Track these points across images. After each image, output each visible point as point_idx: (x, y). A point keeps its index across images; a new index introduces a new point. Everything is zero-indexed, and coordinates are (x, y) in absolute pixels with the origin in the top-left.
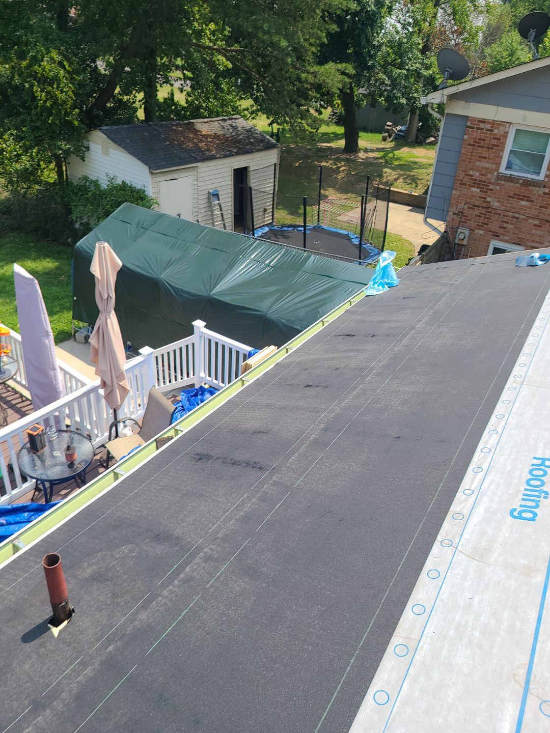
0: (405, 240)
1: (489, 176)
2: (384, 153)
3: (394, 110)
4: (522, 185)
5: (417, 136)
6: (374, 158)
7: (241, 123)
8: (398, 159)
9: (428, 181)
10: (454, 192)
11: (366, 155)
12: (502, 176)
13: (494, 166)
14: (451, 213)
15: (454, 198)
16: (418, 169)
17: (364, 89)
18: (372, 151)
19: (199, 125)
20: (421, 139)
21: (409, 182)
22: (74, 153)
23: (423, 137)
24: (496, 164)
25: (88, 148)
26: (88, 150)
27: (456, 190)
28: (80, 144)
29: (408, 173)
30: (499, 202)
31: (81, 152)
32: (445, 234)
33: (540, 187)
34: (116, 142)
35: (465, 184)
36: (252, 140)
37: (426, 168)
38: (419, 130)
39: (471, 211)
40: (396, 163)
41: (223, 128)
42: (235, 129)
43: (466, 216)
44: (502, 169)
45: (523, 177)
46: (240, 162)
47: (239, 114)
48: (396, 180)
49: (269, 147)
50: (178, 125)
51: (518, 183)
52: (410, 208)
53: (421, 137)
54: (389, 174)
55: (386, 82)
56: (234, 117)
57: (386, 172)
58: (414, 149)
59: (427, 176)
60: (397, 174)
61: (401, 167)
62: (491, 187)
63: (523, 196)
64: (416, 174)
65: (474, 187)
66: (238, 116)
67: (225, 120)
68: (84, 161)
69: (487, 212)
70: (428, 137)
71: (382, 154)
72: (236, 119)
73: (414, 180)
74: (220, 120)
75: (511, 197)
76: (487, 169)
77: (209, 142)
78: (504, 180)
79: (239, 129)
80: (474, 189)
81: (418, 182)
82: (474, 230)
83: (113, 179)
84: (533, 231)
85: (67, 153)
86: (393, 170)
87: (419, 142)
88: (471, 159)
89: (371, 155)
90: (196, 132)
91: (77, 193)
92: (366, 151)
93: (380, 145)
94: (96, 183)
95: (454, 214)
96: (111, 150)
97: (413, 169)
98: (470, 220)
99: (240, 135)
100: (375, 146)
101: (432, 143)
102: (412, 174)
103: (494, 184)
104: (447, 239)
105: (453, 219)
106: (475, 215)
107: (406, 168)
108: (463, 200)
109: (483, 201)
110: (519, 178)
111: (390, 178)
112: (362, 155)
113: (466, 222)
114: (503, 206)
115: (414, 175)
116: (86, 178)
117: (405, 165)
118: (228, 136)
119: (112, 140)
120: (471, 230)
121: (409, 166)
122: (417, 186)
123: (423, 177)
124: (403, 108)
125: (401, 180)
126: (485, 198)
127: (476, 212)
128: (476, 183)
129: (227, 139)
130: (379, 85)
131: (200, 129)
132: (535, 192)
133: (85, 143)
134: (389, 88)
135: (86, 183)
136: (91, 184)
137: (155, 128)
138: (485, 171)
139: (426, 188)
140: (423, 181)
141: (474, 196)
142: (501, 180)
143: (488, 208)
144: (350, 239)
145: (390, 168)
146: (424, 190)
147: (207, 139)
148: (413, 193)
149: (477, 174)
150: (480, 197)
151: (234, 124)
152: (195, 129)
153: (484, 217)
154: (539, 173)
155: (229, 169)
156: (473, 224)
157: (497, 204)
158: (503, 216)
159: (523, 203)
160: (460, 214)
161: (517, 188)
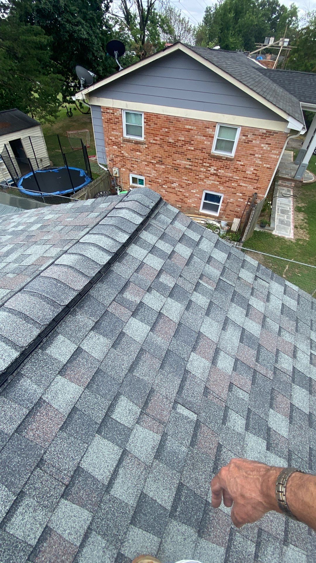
1: (119, 139)
4: (134, 143)
10: (106, 149)
12: (125, 139)
13: (120, 133)
14: (108, 160)
15: (107, 152)
24: (120, 132)
27: (107, 147)
30: (127, 153)
32: (108, 171)
33: (143, 144)
35: (109, 144)
39: (116, 159)
43: (115, 162)
44: (125, 135)
45: (135, 139)
51: (132, 143)
62: (122, 145)
63: (137, 150)
69: (124, 159)
75: (132, 150)
76: (117, 135)
78: (127, 141)
80: (114, 147)
82: (120, 169)
84: (146, 168)
88: (108, 130)
98: (117, 163)
103: (123, 143)
104: (110, 174)
105: (110, 163)
106: (120, 161)
108: (111, 153)
109: (120, 153)
110: (133, 140)
113: (116, 165)
114: (130, 155)
127: (119, 159)
128: (115, 144)
132: (142, 147)
138: (117, 137)
141: (115, 150)
142: (125, 141)
143: (123, 157)
149: (114, 138)
150: (118, 151)
153: (123, 162)
154: (141, 137)
156: (119, 165)
157: (127, 154)
158: (131, 160)
159: (138, 153)
160: (112, 160)
161: (133, 145)
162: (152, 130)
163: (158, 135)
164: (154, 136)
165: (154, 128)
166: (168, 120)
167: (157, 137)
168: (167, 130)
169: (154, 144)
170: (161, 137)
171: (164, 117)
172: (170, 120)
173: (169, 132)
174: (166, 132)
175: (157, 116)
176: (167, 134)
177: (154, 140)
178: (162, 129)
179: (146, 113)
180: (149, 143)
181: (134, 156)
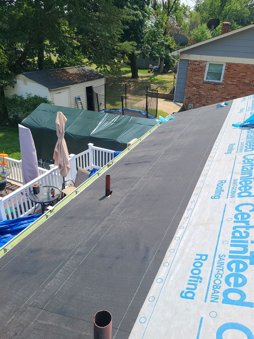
0: (165, 112)
1: (200, 82)
2: (150, 78)
3: (153, 59)
4: (213, 85)
5: (164, 69)
6: (146, 80)
7: (87, 68)
8: (157, 80)
9: (171, 88)
10: (185, 90)
11: (142, 79)
12: (205, 82)
15: (185, 92)
16: (166, 83)
17: (139, 51)
18: (144, 77)
19: (67, 70)
20: (165, 71)
21: (163, 89)
22: (9, 85)
23: (166, 70)
24: (202, 77)
25: (16, 82)
26: (16, 83)
27: (186, 89)
28: (12, 81)
29: (162, 85)
31: (13, 84)
32: (183, 107)
33: (221, 85)
34: (31, 79)
35: (189, 86)
36: (93, 75)
37: (169, 83)
38: (164, 67)
39: (193, 97)
40: (156, 81)
41: (79, 70)
42: (84, 70)
43: (191, 99)
44: (205, 79)
45: (214, 82)
46: (88, 84)
47: (85, 64)
48: (157, 88)
49: (101, 77)
50: (58, 70)
51: (212, 84)
52: (165, 99)
53: (165, 70)
54: (153, 86)
55: (149, 48)
56: (83, 66)
57: (152, 86)
58: (163, 76)
59: (170, 86)
60: (157, 86)
61: (158, 83)
62: (201, 87)
63: (214, 89)
64: (166, 85)
65: (194, 87)
66: (85, 65)
67: (79, 67)
68: (14, 88)
69: (200, 96)
70: (169, 70)
71: (149, 78)
72: (84, 66)
73: (165, 88)
74: (77, 67)
75: (209, 90)
76: (198, 80)
77: (74, 76)
78: (206, 84)
79: (86, 70)
81: (167, 89)
82: (195, 104)
83: (30, 95)
85: (6, 85)
86: (155, 85)
87: (165, 72)
88: (191, 76)
89: (144, 79)
90: (67, 73)
91: (11, 102)
92: (142, 77)
93: (147, 74)
94: (21, 97)
95: (186, 98)
96: (28, 82)
97: (164, 83)
98: (193, 100)
99: (87, 73)
100: (145, 75)
101: (170, 73)
102: (164, 85)
103: (202, 85)
104: (184, 109)
105: (186, 101)
106: (195, 98)
107: (161, 83)
108: (190, 93)
109: (198, 93)
110: (212, 82)
111: (155, 88)
112: (140, 79)
113: (191, 101)
114: (206, 94)
115: (165, 86)
116: (15, 95)
117: (160, 82)
118: (82, 73)
119: (29, 78)
120: (194, 104)
121: (162, 82)
122: (166, 91)
123: (169, 87)
124: (157, 58)
125: (159, 88)
126: (199, 91)
127: (196, 97)
128: (194, 86)
129: (81, 75)
130: (146, 49)
131: (69, 71)
132: (219, 87)
133: (15, 80)
134: (150, 50)
135: (15, 97)
136: (18, 97)
137: (48, 72)
139: (171, 91)
140: (169, 88)
141: (194, 91)
142: (205, 84)
143: (200, 95)
144: (141, 113)
145: (153, 84)
146: (170, 92)
147: (72, 75)
148: (165, 93)
149: (195, 82)
150: (196, 91)
151: (83, 69)
152: (66, 71)
153: (199, 99)
154: (220, 80)
155: (84, 87)
156: (194, 102)
157: (204, 93)
158: (207, 97)
159: (214, 92)
160: (189, 98)
161: (211, 86)
162: (231, 74)
163: (236, 78)
164: (231, 79)
165: (233, 73)
166: (247, 67)
167: (234, 79)
168: (244, 74)
169: (231, 84)
170: (238, 79)
171: (244, 65)
172: (248, 67)
173: (246, 76)
174: (243, 76)
175: (237, 65)
176: (244, 77)
177: (231, 82)
178: (240, 74)
179: (227, 63)
180: (226, 84)
181: (210, 94)
